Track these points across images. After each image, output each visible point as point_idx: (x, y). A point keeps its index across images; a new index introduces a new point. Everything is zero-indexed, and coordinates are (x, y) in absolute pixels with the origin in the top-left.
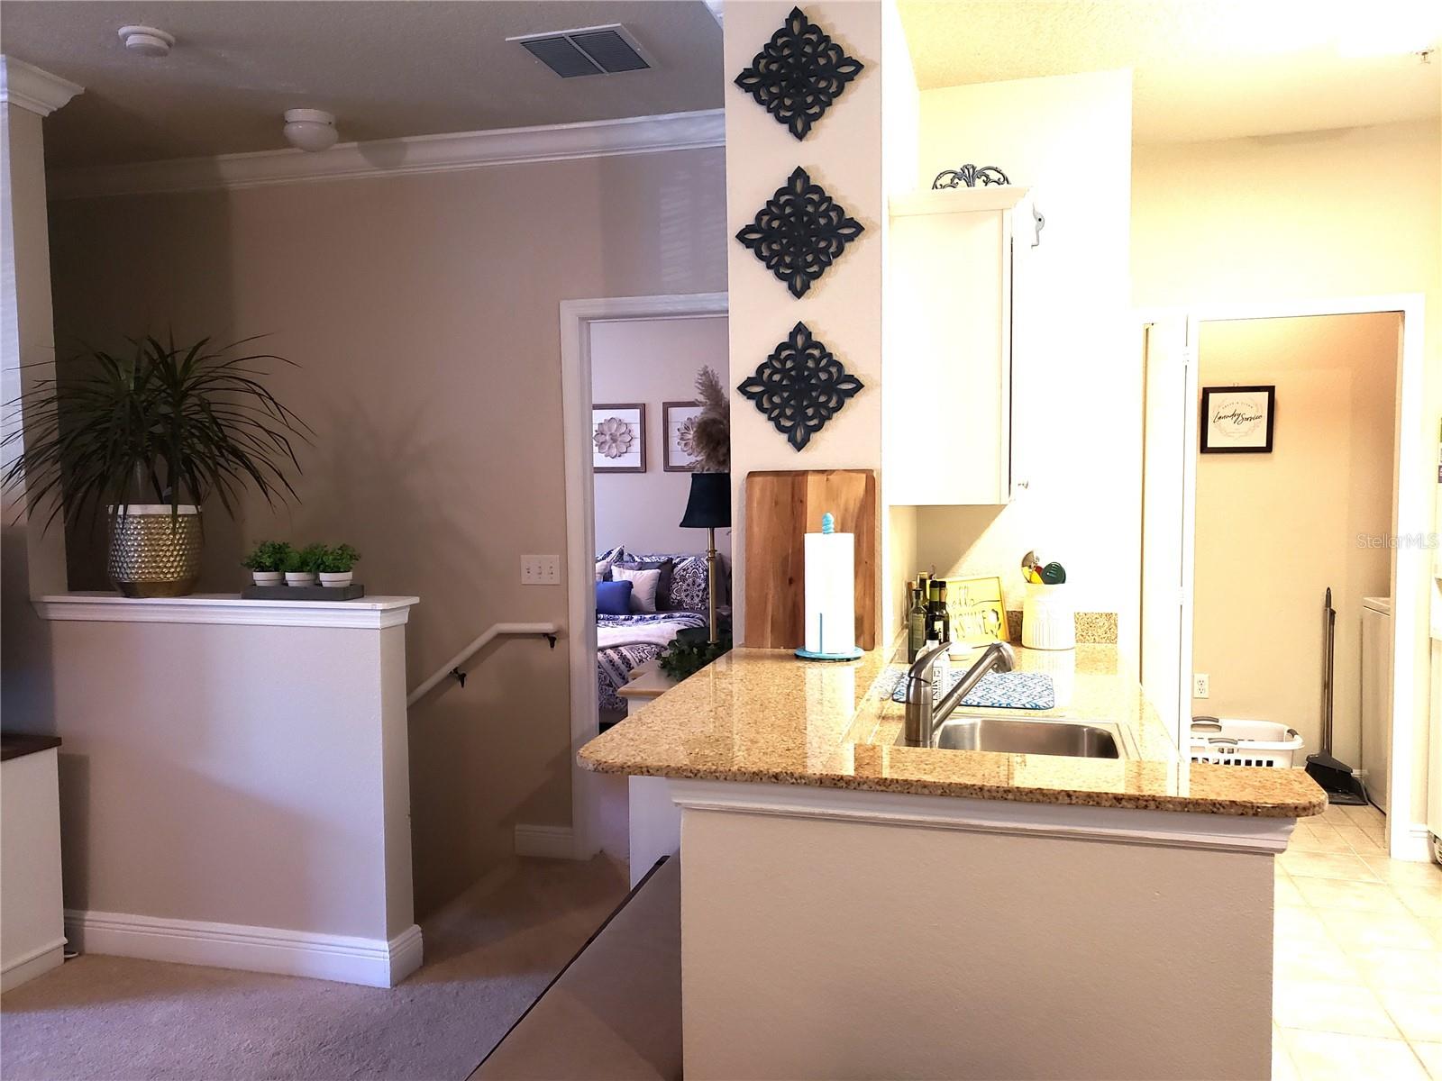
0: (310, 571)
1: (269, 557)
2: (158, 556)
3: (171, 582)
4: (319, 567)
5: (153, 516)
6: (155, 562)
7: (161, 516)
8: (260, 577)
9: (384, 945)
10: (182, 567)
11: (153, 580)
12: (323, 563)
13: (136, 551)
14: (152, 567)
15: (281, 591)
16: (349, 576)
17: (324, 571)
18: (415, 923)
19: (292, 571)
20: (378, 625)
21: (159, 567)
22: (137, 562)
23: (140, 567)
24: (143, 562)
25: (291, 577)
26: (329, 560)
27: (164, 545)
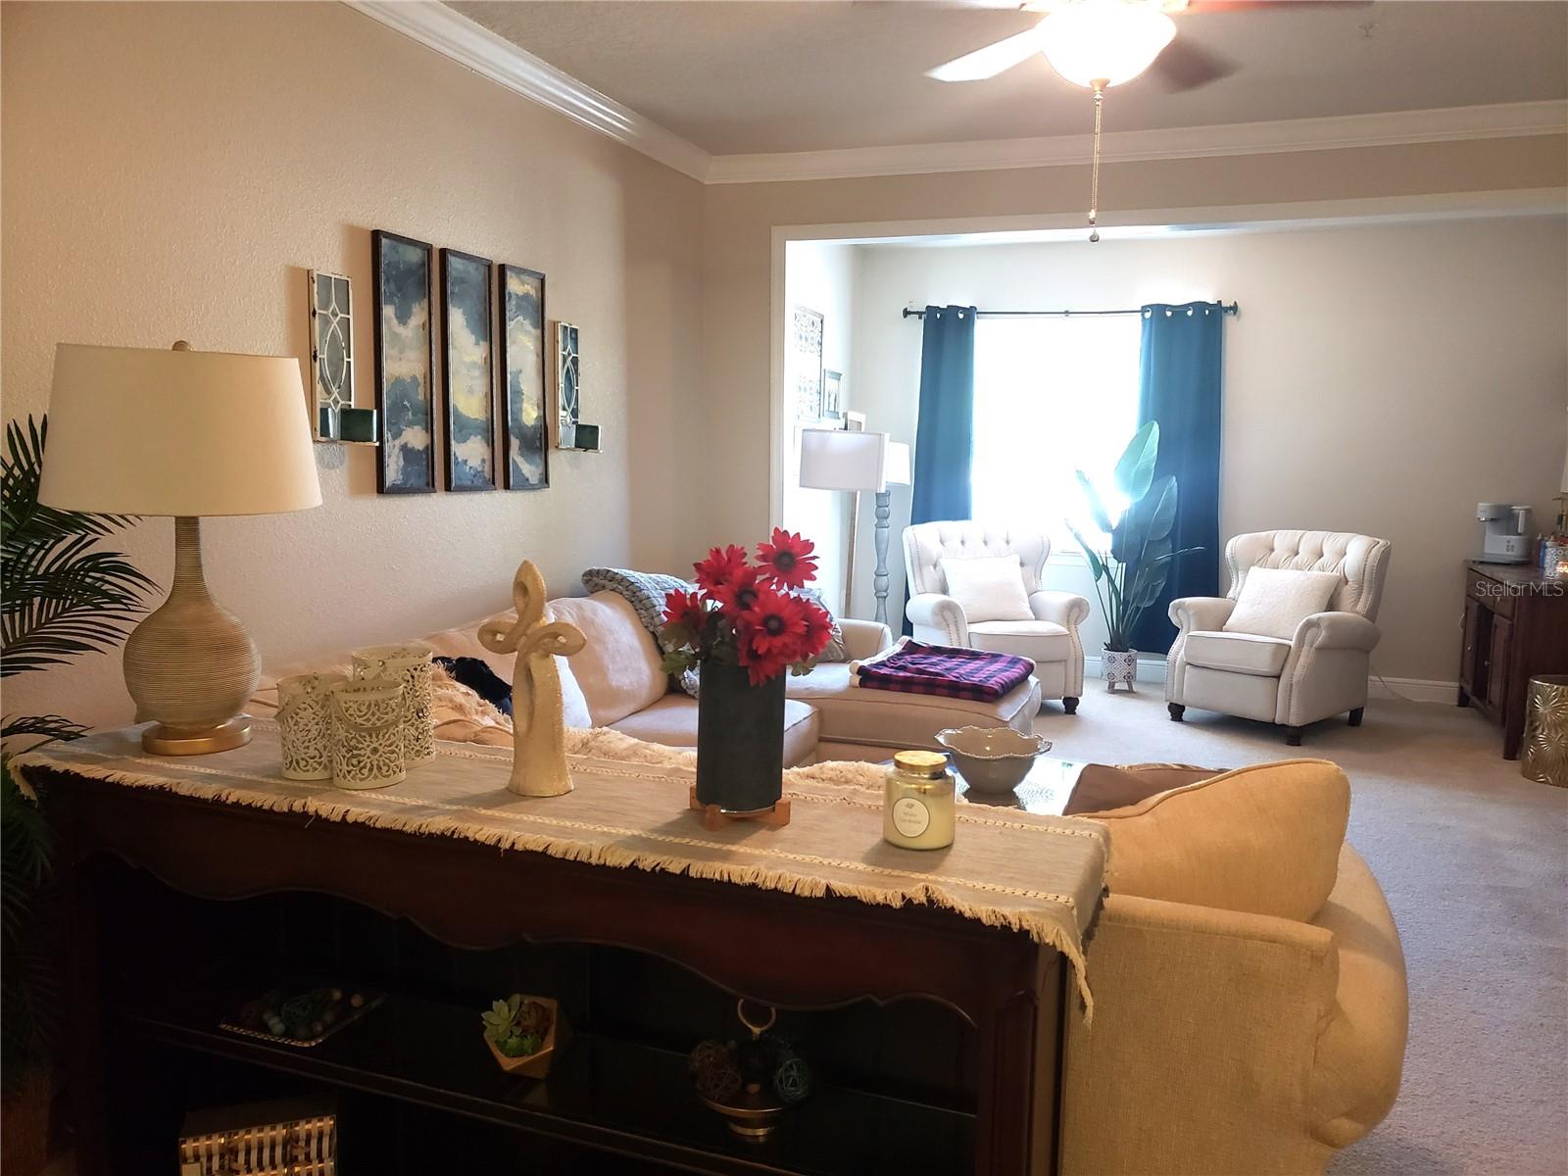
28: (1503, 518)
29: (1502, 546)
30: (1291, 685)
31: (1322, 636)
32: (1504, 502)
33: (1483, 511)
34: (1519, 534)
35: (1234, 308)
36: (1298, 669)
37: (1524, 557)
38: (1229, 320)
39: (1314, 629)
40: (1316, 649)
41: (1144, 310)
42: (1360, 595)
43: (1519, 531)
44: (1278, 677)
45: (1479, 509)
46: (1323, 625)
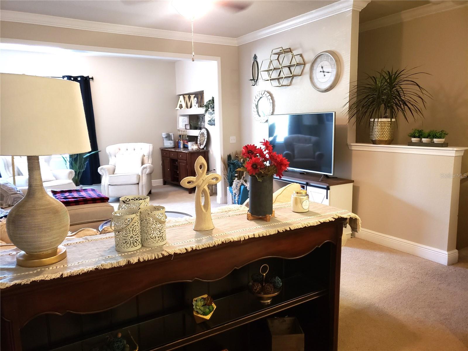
0: (430, 138)
1: (418, 134)
2: (384, 133)
3: (386, 141)
4: (434, 136)
5: (383, 122)
6: (383, 134)
7: (385, 122)
8: (414, 140)
9: (446, 253)
10: (390, 136)
11: (382, 140)
12: (436, 135)
13: (378, 131)
14: (382, 136)
15: (420, 144)
16: (443, 140)
17: (435, 138)
18: (456, 249)
19: (425, 138)
20: (454, 155)
21: (383, 136)
22: (378, 134)
23: (378, 136)
24: (379, 135)
25: (424, 140)
26: (438, 135)
27: (386, 130)
28: (168, 137)
29: (169, 144)
30: (143, 185)
31: (148, 171)
32: (168, 133)
33: (164, 135)
34: (172, 140)
35: (92, 78)
36: (144, 180)
37: (174, 146)
38: (91, 82)
39: (145, 169)
40: (147, 174)
41: (64, 77)
42: (149, 159)
43: (173, 139)
44: (138, 184)
45: (163, 135)
46: (148, 168)
